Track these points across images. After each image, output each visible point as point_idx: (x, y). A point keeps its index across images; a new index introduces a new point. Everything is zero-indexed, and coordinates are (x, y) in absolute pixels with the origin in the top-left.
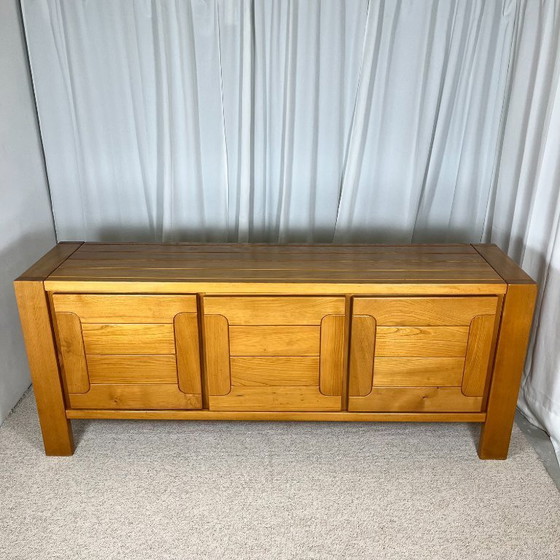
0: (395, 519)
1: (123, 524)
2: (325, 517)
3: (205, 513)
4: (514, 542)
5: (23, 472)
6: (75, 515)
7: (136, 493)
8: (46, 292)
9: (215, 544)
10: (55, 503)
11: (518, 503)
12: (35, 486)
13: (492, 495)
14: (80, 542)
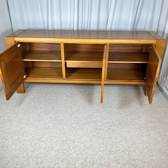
0: (124, 121)
1: (37, 121)
2: (102, 120)
3: (63, 119)
4: (163, 128)
5: (5, 107)
6: (21, 119)
7: (40, 113)
8: (15, 41)
9: (66, 128)
10: (14, 115)
11: (164, 117)
12: (8, 111)
13: (155, 115)
14: (23, 126)
